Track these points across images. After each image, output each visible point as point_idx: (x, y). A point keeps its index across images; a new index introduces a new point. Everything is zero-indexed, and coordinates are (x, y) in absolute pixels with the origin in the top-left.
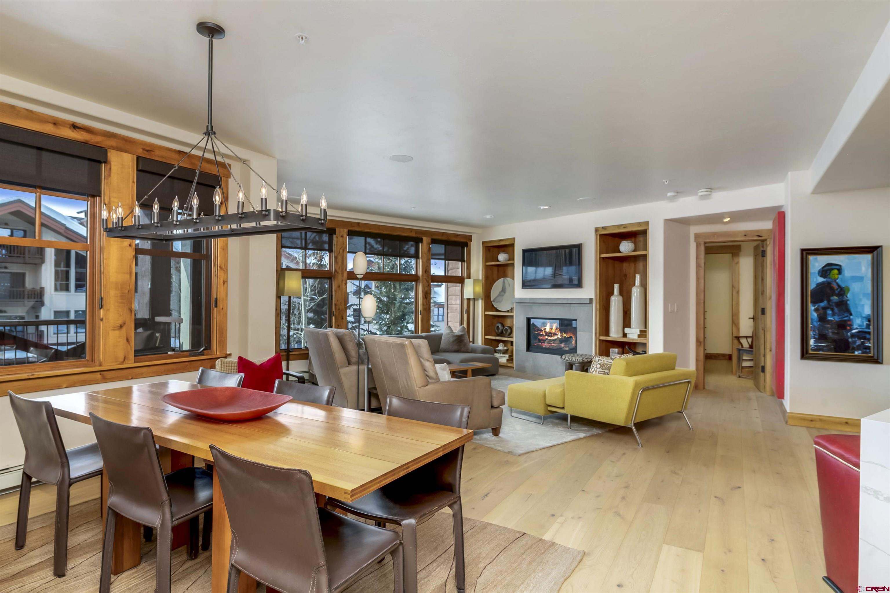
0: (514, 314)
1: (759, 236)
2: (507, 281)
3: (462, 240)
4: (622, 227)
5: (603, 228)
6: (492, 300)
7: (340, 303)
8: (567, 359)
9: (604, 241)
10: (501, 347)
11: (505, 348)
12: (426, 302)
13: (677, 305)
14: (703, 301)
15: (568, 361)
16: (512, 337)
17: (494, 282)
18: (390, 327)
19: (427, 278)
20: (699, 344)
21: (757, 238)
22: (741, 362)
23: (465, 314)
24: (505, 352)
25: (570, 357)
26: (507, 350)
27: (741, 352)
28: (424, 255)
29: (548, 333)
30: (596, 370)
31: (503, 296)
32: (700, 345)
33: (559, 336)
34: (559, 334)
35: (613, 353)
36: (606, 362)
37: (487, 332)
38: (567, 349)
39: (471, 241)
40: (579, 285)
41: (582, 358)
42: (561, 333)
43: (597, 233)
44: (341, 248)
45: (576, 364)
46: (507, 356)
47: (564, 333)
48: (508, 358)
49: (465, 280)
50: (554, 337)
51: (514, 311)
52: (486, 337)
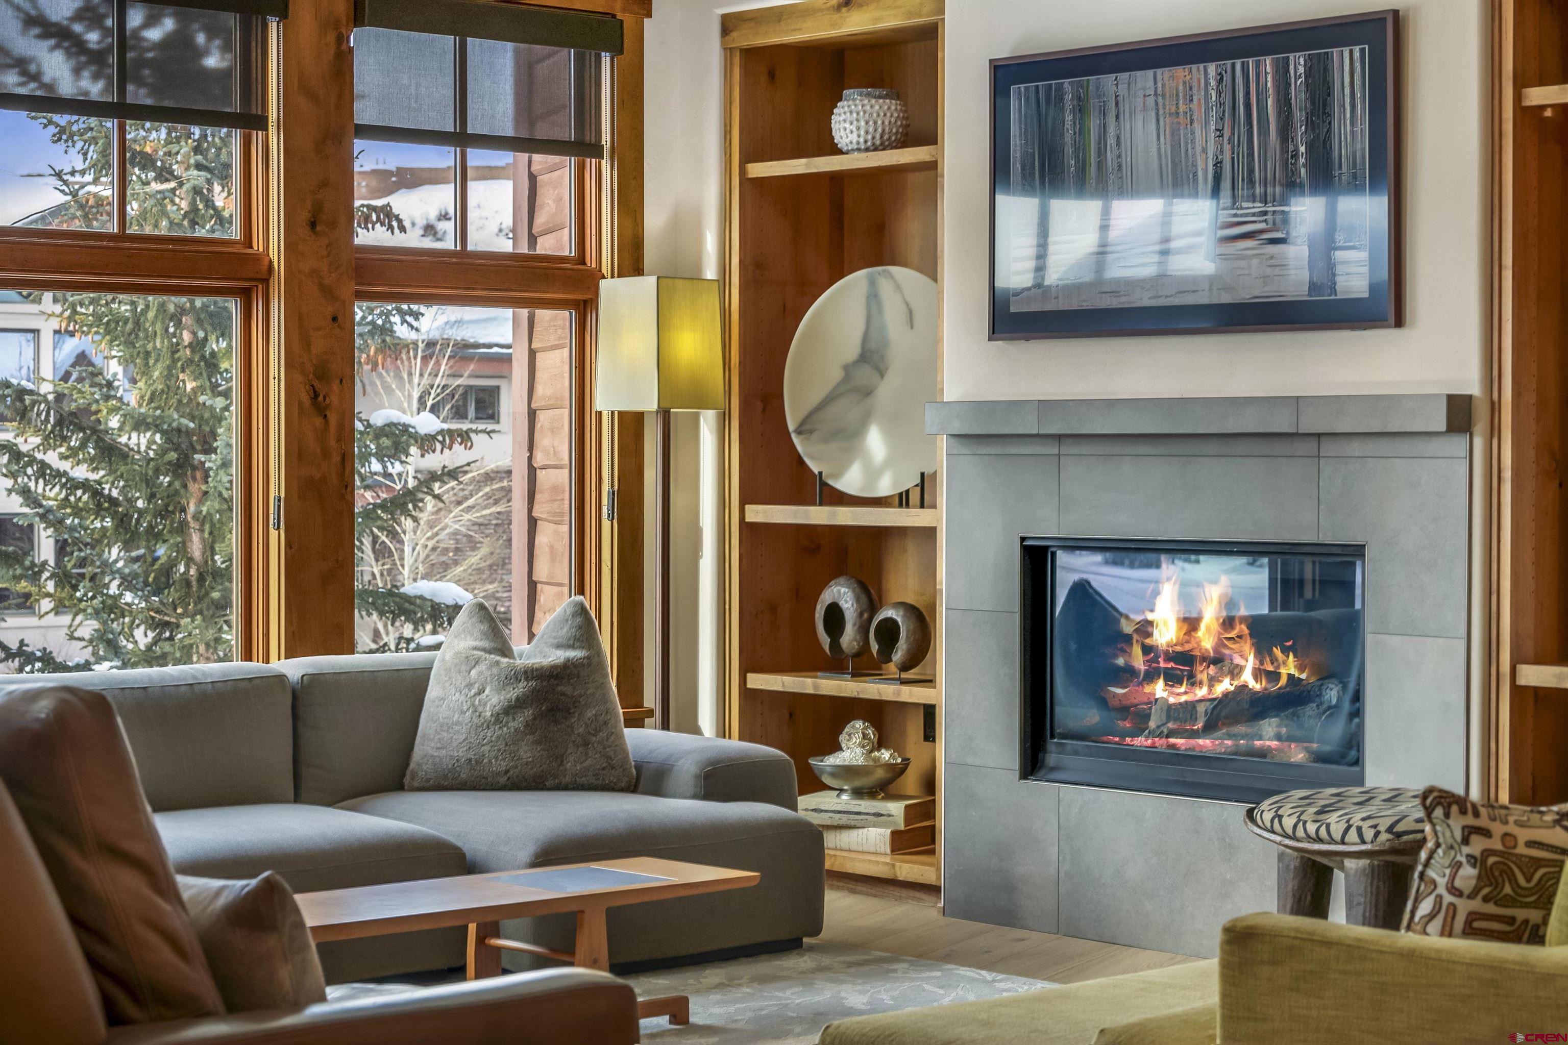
0: (941, 517)
2: (898, 288)
8: (1288, 823)
10: (853, 750)
11: (884, 759)
16: (929, 682)
18: (178, 626)
19: (325, 266)
23: (606, 524)
24: (882, 784)
29: (1169, 657)
30: (1453, 907)
31: (867, 396)
33: (1247, 677)
34: (1250, 663)
37: (756, 650)
38: (1294, 759)
39: (651, 16)
41: (1388, 822)
42: (1262, 650)
45: (1349, 863)
46: (894, 811)
47: (1285, 651)
48: (902, 827)
49: (603, 282)
50: (1211, 686)
51: (942, 500)
52: (750, 685)
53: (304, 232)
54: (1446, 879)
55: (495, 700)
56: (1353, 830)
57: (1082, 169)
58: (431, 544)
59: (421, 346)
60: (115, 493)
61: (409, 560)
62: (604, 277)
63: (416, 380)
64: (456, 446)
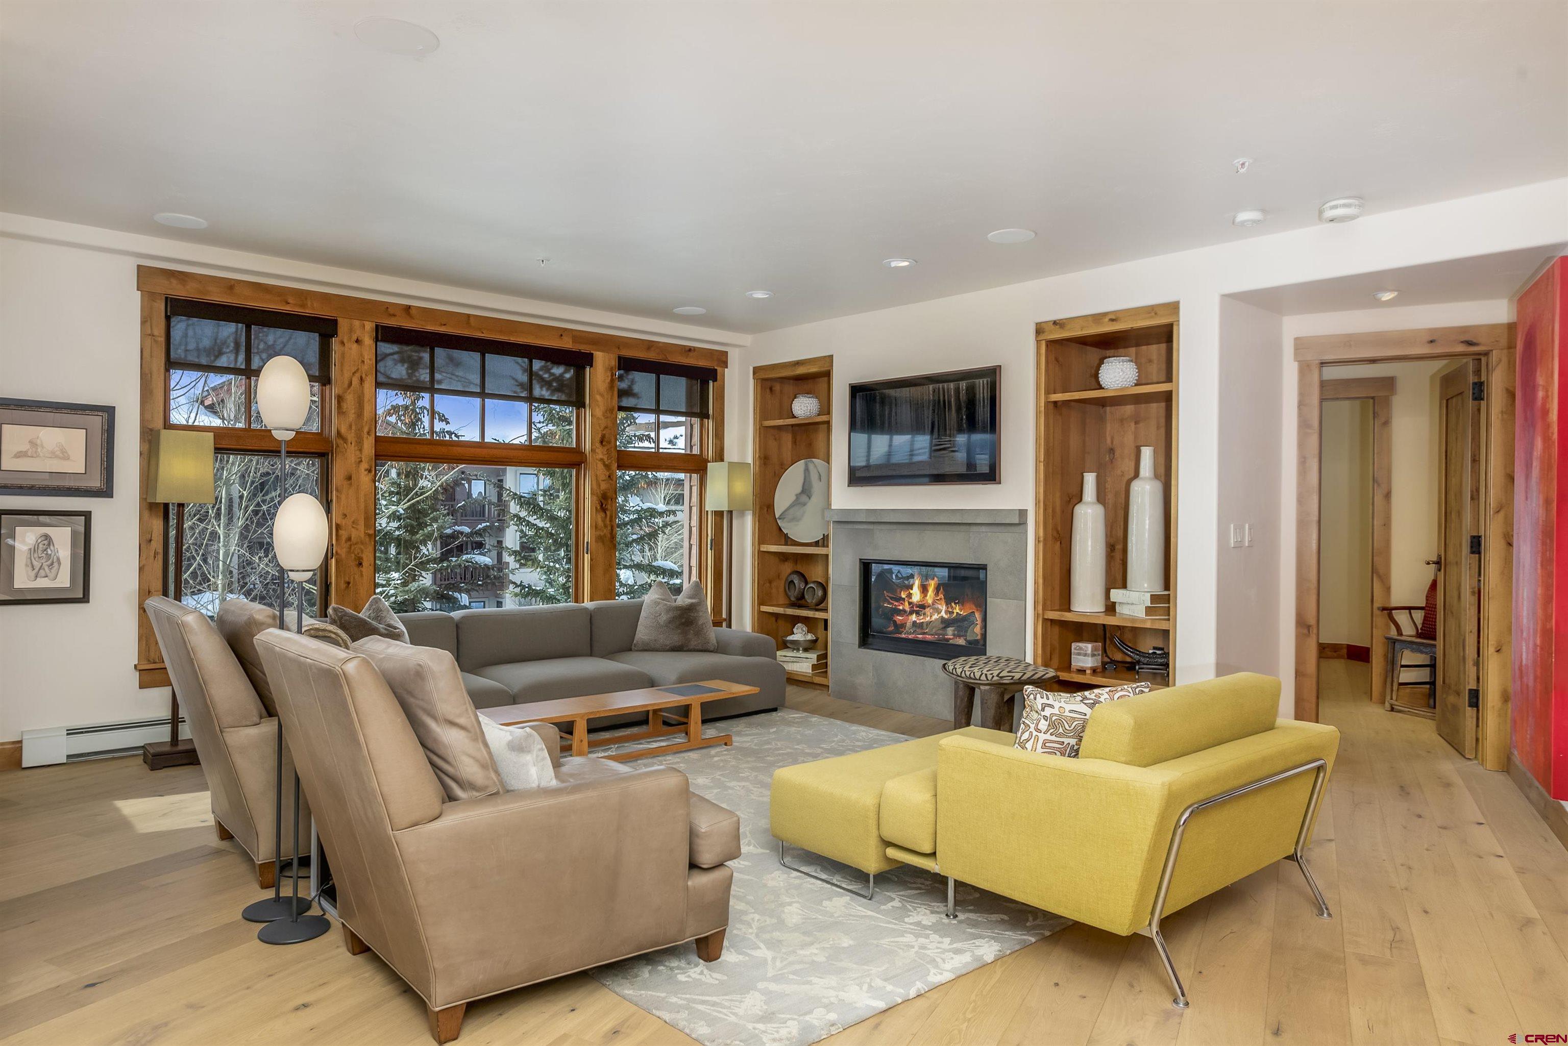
0: (830, 550)
1: (1469, 343)
2: (815, 466)
3: (702, 363)
4: (1107, 320)
5: (1055, 323)
6: (777, 517)
7: (353, 522)
8: (959, 671)
9: (1057, 360)
10: (799, 634)
11: (810, 637)
12: (604, 521)
13: (1250, 529)
14: (1316, 518)
15: (961, 677)
16: (826, 610)
17: (783, 468)
19: (605, 458)
20: (1305, 631)
21: (1461, 348)
22: (1396, 672)
23: (709, 551)
24: (809, 647)
25: (966, 669)
26: (815, 641)
27: (1397, 646)
28: (598, 397)
30: (1037, 737)
31: (805, 504)
32: (1308, 635)
33: (943, 614)
34: (944, 608)
35: (1079, 654)
36: (1067, 714)
37: (762, 597)
38: (961, 642)
39: (727, 367)
40: (991, 476)
42: (948, 603)
43: (1041, 337)
44: (354, 374)
45: (982, 687)
46: (813, 656)
47: (957, 604)
48: (816, 663)
49: (709, 464)
50: (931, 616)
51: (831, 545)
52: (761, 610)
53: (598, 445)
54: (1034, 725)
55: (665, 618)
56: (984, 675)
57: (883, 424)
58: (667, 546)
59: (664, 480)
60: (553, 532)
61: (660, 551)
62: (709, 462)
63: (662, 492)
64: (671, 516)
